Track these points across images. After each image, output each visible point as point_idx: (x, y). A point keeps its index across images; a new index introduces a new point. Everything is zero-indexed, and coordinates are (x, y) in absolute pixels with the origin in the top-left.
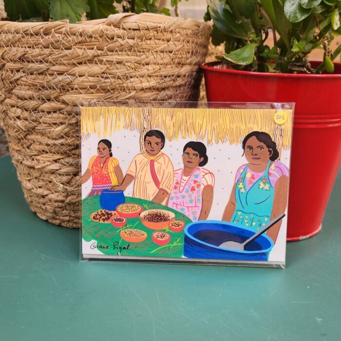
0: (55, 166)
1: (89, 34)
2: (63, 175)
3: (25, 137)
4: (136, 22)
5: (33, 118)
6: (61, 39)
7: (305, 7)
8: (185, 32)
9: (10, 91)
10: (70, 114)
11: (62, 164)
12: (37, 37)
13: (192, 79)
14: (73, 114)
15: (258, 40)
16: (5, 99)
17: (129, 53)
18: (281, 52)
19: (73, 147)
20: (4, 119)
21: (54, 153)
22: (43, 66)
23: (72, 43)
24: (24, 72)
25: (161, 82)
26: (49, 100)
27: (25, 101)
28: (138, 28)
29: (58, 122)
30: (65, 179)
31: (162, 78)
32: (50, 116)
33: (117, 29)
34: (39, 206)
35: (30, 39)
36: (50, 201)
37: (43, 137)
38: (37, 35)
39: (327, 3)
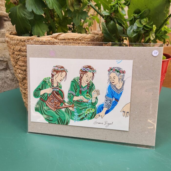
1: (44, 42)
3: (22, 81)
4: (64, 37)
5: (25, 74)
6: (33, 43)
7: (135, 31)
8: (87, 40)
9: (16, 63)
12: (25, 42)
16: (15, 65)
20: (16, 73)
24: (21, 56)
27: (21, 67)
28: (64, 39)
33: (56, 39)
35: (22, 43)
39: (146, 29)
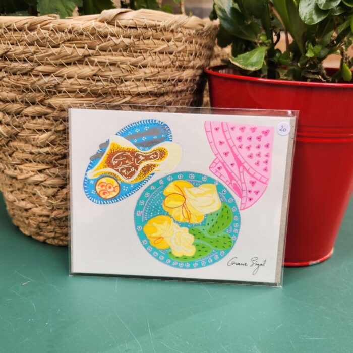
0: (39, 177)
1: (80, 31)
2: (48, 187)
3: (7, 144)
4: (132, 20)
5: (16, 123)
6: (47, 35)
7: (321, 7)
8: (188, 32)
10: (56, 120)
11: (48, 175)
12: (21, 33)
13: (194, 84)
14: (61, 120)
15: (269, 42)
17: (124, 54)
18: (294, 56)
19: (59, 156)
21: (39, 162)
22: (28, 66)
23: (60, 41)
24: (6, 72)
25: (159, 87)
26: (34, 104)
27: (7, 104)
28: (134, 26)
29: (43, 128)
30: (51, 191)
31: (161, 82)
32: (34, 121)
33: (112, 26)
34: (22, 220)
35: (13, 35)
36: (34, 215)
37: (26, 145)
38: (20, 30)
39: (347, 4)
